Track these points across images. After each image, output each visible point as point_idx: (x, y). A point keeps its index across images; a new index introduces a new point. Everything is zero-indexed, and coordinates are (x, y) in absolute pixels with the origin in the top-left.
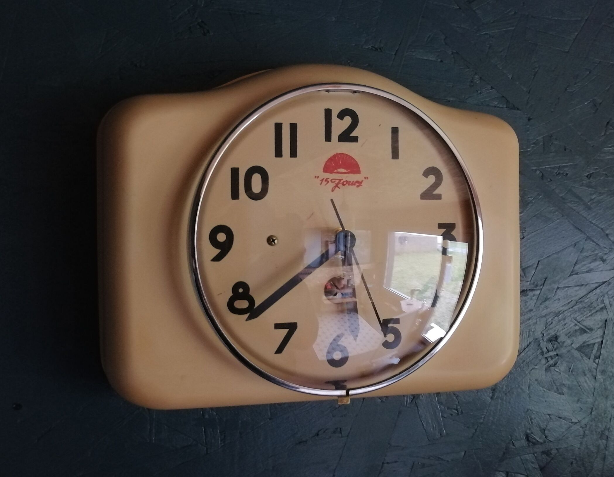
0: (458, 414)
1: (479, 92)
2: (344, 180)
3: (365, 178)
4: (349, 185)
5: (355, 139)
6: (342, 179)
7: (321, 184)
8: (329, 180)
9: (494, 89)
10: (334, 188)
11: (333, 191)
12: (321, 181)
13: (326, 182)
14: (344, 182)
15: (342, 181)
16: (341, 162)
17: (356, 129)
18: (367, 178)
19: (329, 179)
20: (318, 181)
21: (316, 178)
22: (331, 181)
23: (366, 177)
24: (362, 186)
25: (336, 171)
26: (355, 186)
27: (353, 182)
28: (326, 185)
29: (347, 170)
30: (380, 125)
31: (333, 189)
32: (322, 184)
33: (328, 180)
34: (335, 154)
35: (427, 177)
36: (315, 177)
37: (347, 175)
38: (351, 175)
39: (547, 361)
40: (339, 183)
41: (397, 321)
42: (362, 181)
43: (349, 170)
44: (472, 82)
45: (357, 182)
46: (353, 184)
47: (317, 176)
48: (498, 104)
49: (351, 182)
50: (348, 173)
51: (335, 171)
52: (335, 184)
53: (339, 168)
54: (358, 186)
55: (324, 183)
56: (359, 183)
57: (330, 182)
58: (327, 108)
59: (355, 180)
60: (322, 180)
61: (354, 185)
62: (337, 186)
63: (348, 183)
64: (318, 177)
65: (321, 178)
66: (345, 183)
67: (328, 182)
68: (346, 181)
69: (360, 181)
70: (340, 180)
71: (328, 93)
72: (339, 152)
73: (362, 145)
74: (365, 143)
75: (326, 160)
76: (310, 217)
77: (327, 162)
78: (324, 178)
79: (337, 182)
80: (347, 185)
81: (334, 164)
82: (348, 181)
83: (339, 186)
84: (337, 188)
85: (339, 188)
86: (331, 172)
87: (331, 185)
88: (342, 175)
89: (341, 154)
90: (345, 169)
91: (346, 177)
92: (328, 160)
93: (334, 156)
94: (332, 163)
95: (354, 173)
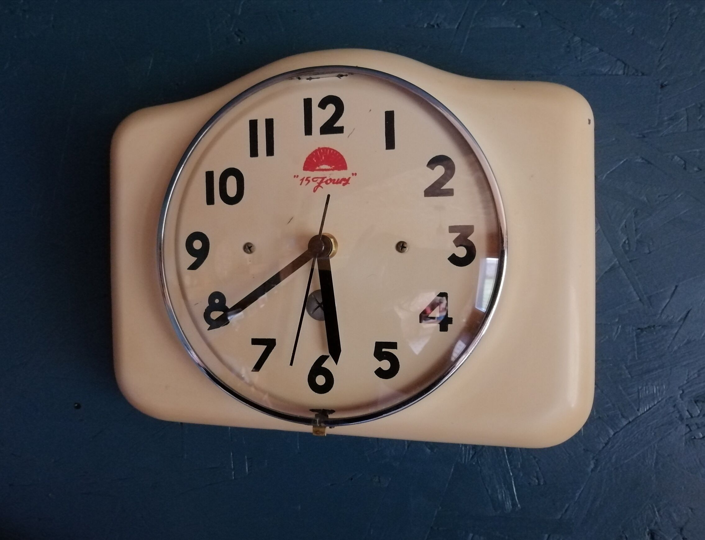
0: (539, 484)
1: (579, 58)
2: (328, 178)
3: (353, 174)
4: (334, 183)
5: (340, 130)
6: (326, 177)
7: (301, 184)
8: (310, 179)
9: (603, 51)
10: (316, 188)
11: (314, 191)
12: (300, 180)
13: (307, 182)
14: (327, 180)
15: (325, 180)
16: (323, 158)
17: (341, 118)
18: (356, 174)
19: (310, 177)
20: (298, 181)
21: (296, 178)
22: (313, 180)
23: (354, 173)
24: (349, 183)
25: (318, 168)
26: (342, 184)
27: (339, 179)
28: (307, 184)
29: (331, 167)
30: (370, 110)
31: (315, 189)
32: (303, 183)
33: (309, 179)
34: (317, 149)
35: (433, 169)
36: (295, 176)
37: (331, 172)
38: (336, 172)
40: (321, 182)
41: (394, 345)
42: (349, 178)
43: (333, 167)
44: (568, 47)
45: (344, 179)
46: (338, 182)
47: (296, 176)
48: (609, 70)
49: (336, 181)
50: (333, 170)
51: (316, 169)
52: (318, 183)
53: (322, 165)
54: (344, 185)
55: (305, 182)
56: (346, 181)
57: (311, 181)
58: (306, 98)
59: (341, 178)
60: (302, 180)
61: (340, 183)
62: (319, 185)
63: (333, 181)
64: (298, 176)
65: (301, 177)
66: (329, 182)
67: (309, 181)
68: (331, 179)
69: (347, 178)
70: (323, 178)
71: (310, 80)
72: (321, 146)
73: (349, 136)
74: (352, 133)
75: (307, 156)
76: (289, 222)
77: (307, 159)
78: (304, 178)
79: (319, 180)
80: (331, 183)
81: (315, 161)
82: (333, 179)
83: (322, 185)
84: (319, 188)
85: (322, 188)
86: (313, 170)
87: (313, 185)
88: (325, 172)
89: (323, 149)
90: (328, 165)
91: (330, 175)
92: (308, 157)
93: (316, 151)
94: (314, 159)
95: (339, 168)
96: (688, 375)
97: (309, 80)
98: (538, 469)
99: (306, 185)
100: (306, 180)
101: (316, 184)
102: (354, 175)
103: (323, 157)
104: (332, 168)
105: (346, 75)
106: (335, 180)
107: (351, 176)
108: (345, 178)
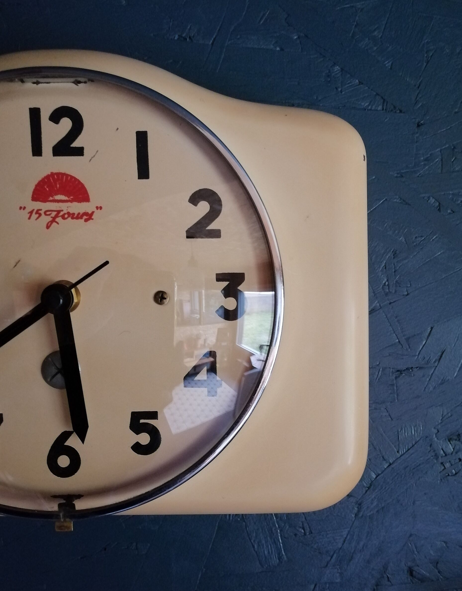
0: (305, 534)
1: (340, 90)
2: (65, 211)
3: (97, 208)
4: (73, 218)
5: (79, 152)
6: (62, 211)
7: (29, 218)
8: (42, 212)
9: (362, 84)
10: (50, 223)
11: (48, 227)
12: (29, 213)
13: (37, 215)
14: (65, 214)
15: (62, 213)
16: (58, 186)
17: (80, 136)
18: (101, 208)
19: (41, 210)
20: (25, 214)
21: (22, 210)
22: (45, 213)
23: (99, 206)
24: (93, 219)
25: (51, 198)
26: (83, 220)
27: (79, 213)
28: (37, 218)
29: (68, 197)
30: (118, 129)
31: (49, 225)
32: (32, 217)
33: (40, 212)
34: (50, 174)
35: (195, 205)
36: (21, 208)
37: (69, 204)
38: (75, 204)
39: (443, 468)
40: (57, 216)
41: (154, 415)
42: (93, 213)
43: (72, 197)
44: (328, 76)
45: (86, 214)
46: (79, 217)
47: (23, 207)
48: (369, 105)
49: (76, 215)
50: (71, 201)
51: (50, 199)
52: (51, 217)
53: (56, 194)
54: (86, 220)
55: (34, 216)
56: (88, 216)
57: (43, 214)
58: (32, 107)
59: (82, 211)
60: (31, 213)
61: (81, 218)
62: (54, 220)
63: (72, 216)
64: (24, 208)
65: (29, 209)
66: (66, 216)
67: (40, 215)
68: (68, 213)
69: (90, 212)
70: (59, 212)
71: (37, 85)
72: (55, 171)
73: (90, 160)
74: (94, 156)
75: (36, 182)
76: (15, 266)
77: (36, 186)
78: (33, 210)
79: (54, 214)
80: (70, 218)
81: (47, 189)
82: (71, 212)
83: (58, 220)
84: (54, 224)
85: (58, 223)
86: (45, 200)
87: (46, 219)
88: (61, 204)
89: (58, 174)
90: (65, 196)
91: (68, 207)
92: (38, 183)
93: (48, 177)
94: (46, 187)
95: (80, 201)
96: (443, 414)
97: (35, 85)
98: (304, 519)
99: (36, 220)
100: (36, 213)
101: (49, 219)
102: (99, 209)
103: (58, 184)
104: (70, 199)
105: (85, 82)
106: (74, 214)
107: (95, 209)
108: (88, 213)
